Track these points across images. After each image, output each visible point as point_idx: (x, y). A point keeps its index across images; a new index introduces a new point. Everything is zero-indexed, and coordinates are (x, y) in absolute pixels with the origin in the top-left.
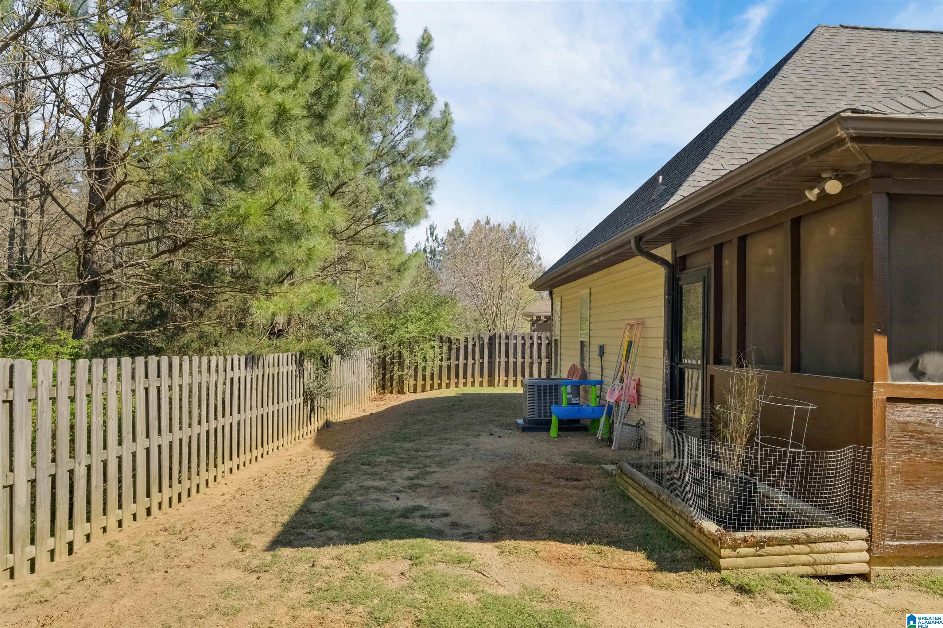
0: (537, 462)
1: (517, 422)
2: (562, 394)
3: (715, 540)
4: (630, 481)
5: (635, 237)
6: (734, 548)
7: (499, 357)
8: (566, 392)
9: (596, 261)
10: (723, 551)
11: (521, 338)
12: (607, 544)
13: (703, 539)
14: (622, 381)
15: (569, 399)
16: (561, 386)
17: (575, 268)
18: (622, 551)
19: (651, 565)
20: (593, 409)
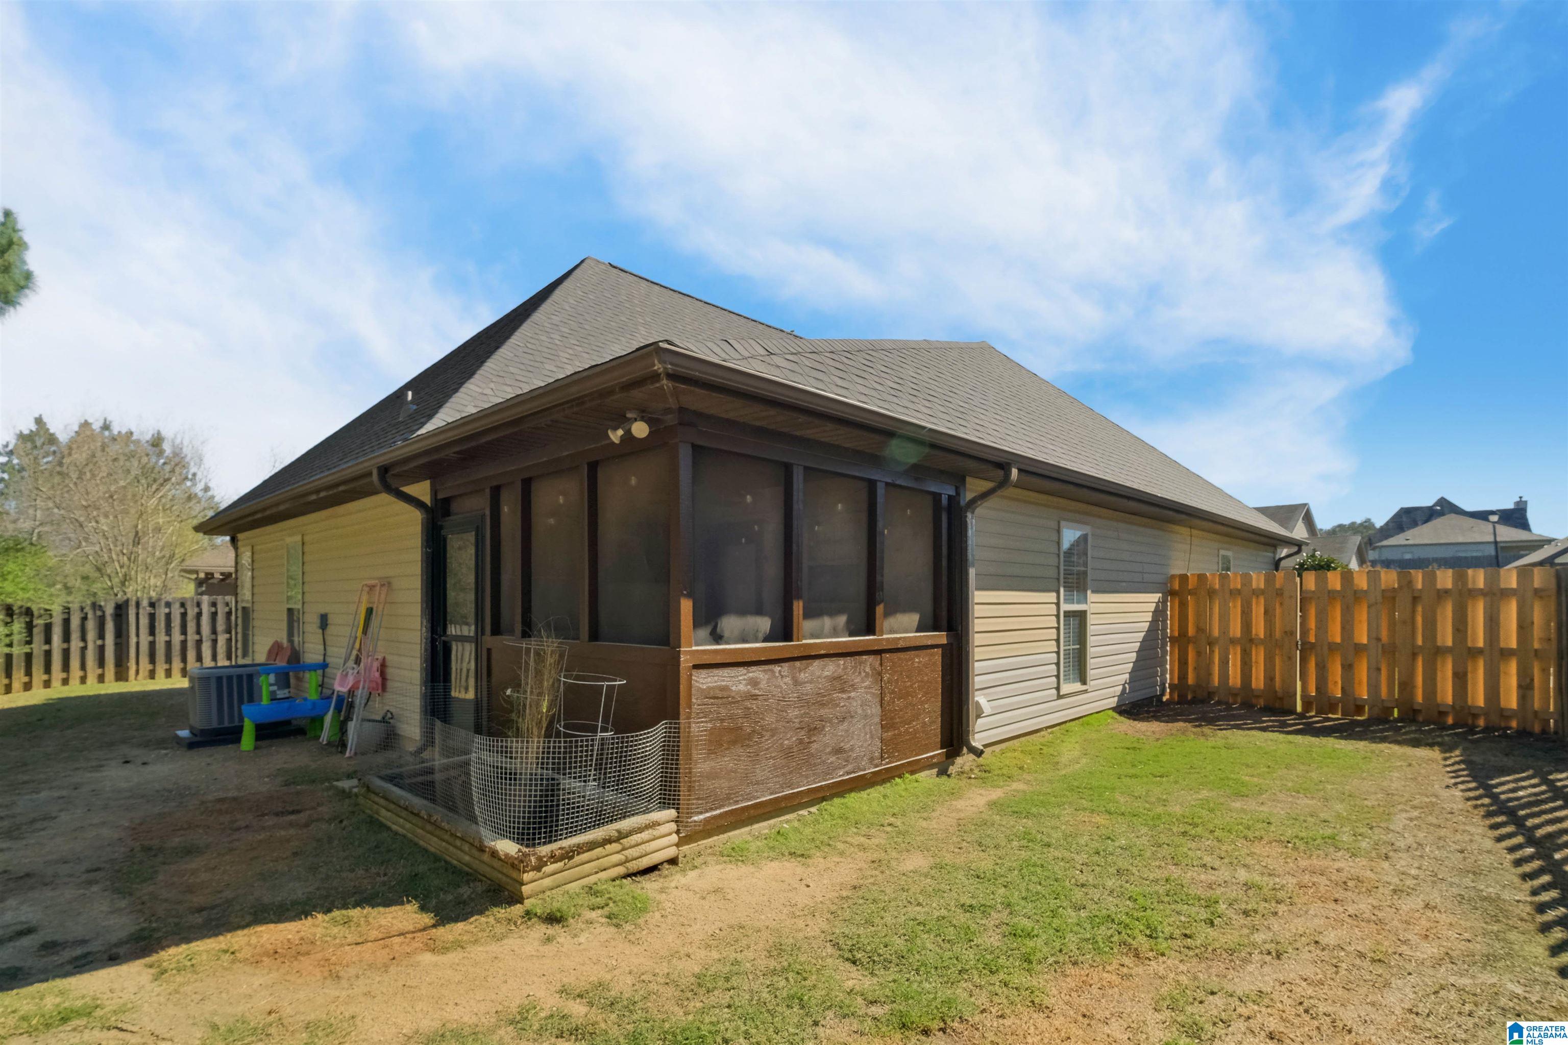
0: (222, 795)
1: (177, 736)
2: (261, 688)
3: (516, 865)
4: (382, 801)
5: (379, 468)
6: (538, 869)
7: (138, 635)
8: (266, 685)
9: (314, 497)
10: (525, 875)
11: (177, 605)
12: (357, 905)
13: (496, 864)
14: (358, 661)
15: (273, 693)
16: (259, 674)
17: (277, 504)
18: (381, 909)
19: (427, 919)
20: (314, 704)
